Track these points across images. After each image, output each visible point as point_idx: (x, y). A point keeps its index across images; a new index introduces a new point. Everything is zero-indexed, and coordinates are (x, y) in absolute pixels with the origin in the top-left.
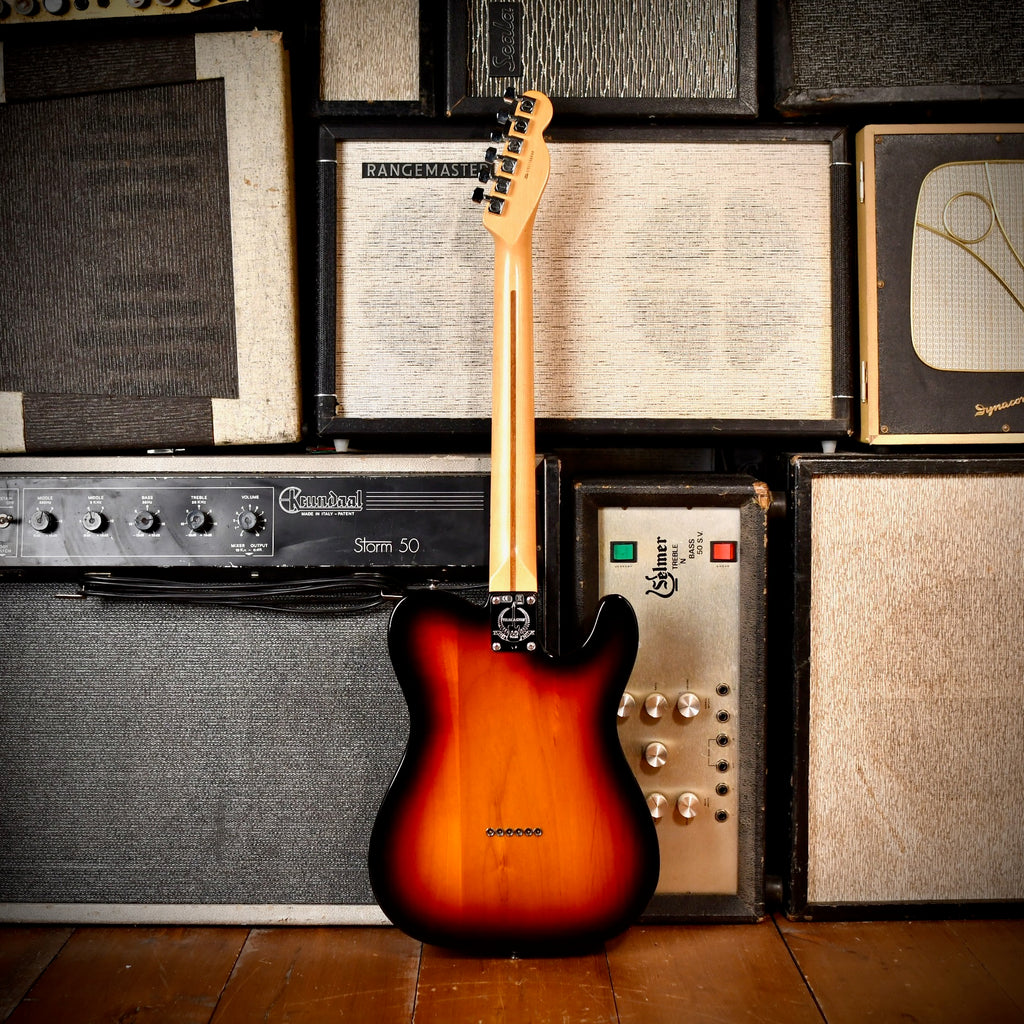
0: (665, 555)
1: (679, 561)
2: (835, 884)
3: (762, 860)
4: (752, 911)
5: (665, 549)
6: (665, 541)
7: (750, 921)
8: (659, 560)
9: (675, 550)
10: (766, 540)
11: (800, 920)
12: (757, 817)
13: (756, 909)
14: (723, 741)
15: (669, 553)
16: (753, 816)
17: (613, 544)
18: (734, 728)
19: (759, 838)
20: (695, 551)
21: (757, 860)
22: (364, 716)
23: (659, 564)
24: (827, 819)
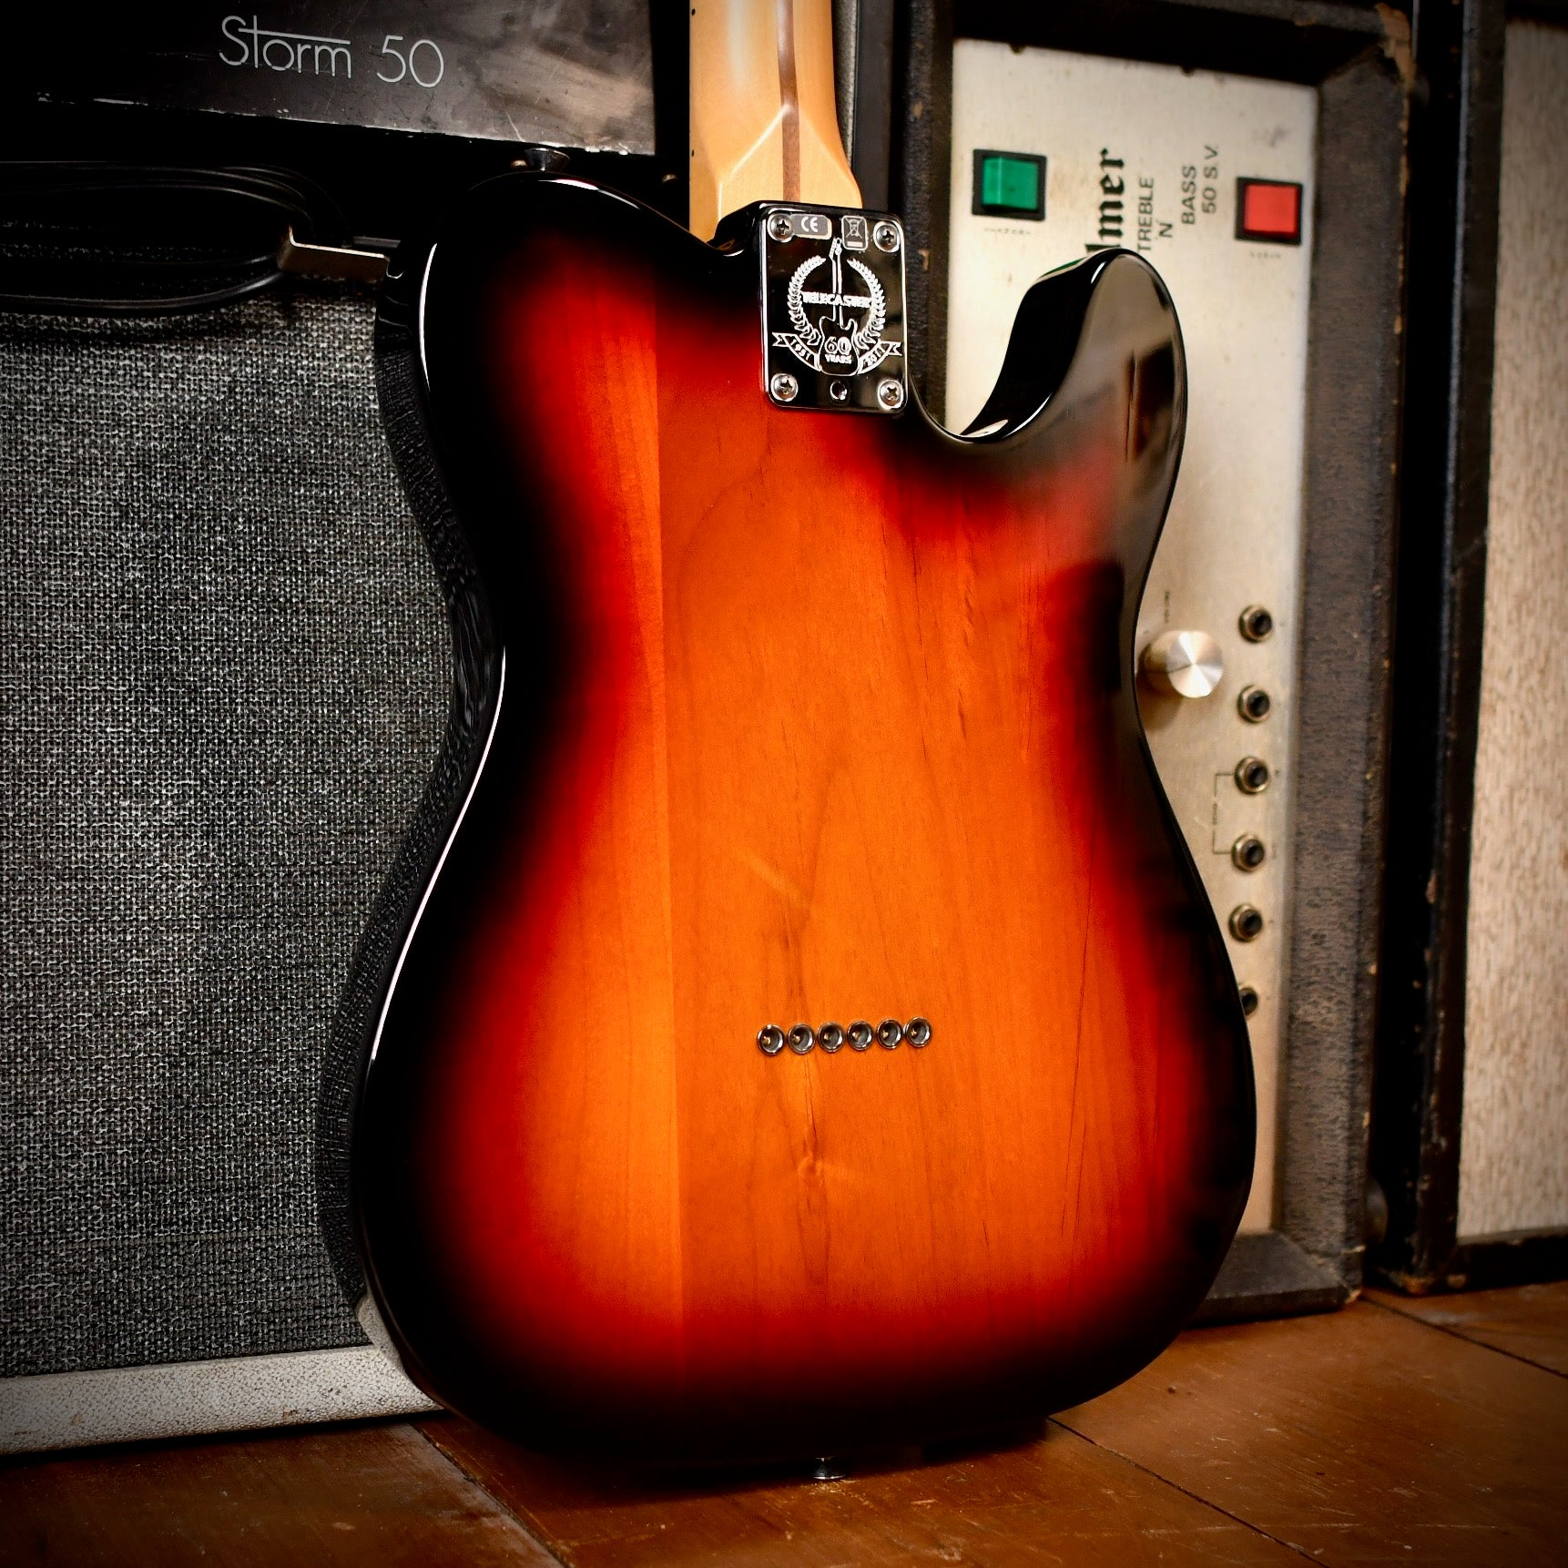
0: (1118, 205)
1: (1156, 229)
2: (1504, 1181)
3: (1366, 1122)
4: (1331, 1275)
5: (1119, 190)
6: (1119, 164)
7: (1325, 1304)
8: (1104, 219)
9: (1146, 192)
10: (1404, 176)
11: (1438, 1290)
12: (1357, 995)
13: (1347, 1266)
14: (1252, 778)
15: (1130, 199)
16: (1346, 994)
17: (981, 157)
18: (1280, 740)
19: (1360, 1056)
20: (1198, 203)
21: (1354, 1118)
22: (193, 691)
23: (1103, 232)
24: (1492, 1002)
